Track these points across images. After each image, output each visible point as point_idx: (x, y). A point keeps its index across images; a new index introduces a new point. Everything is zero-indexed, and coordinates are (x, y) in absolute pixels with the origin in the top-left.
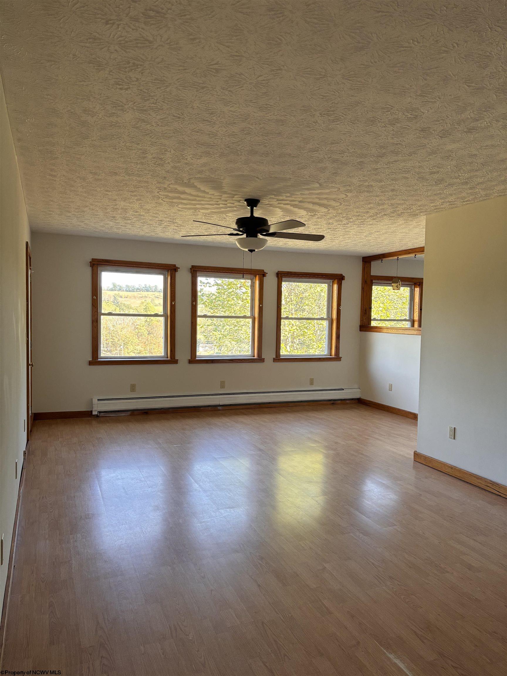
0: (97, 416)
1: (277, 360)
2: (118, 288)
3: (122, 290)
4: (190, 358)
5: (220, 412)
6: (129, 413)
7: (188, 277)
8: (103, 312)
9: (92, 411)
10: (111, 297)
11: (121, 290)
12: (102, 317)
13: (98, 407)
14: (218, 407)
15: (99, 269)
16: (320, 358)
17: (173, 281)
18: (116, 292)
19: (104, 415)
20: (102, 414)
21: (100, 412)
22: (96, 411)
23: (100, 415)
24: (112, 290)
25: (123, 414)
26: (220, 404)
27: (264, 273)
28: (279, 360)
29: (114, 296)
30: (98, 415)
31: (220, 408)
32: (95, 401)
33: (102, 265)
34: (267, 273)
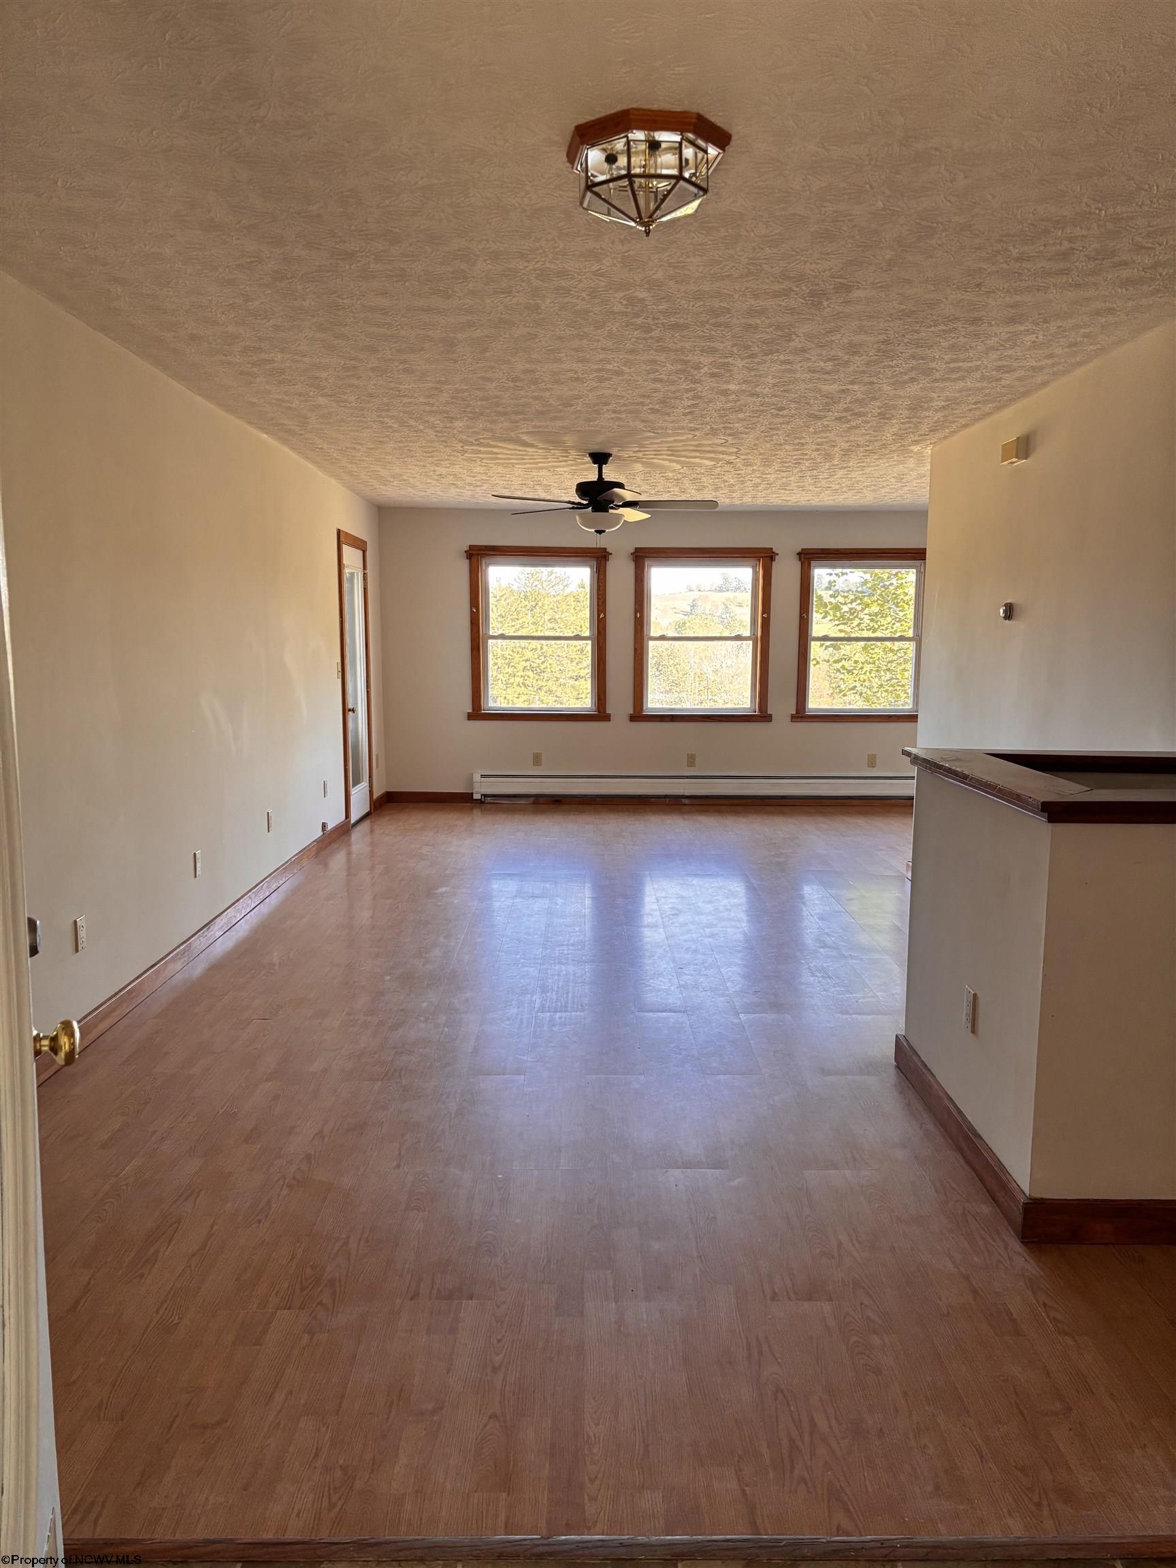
0: (480, 802)
1: (797, 717)
2: (734, 584)
3: (743, 589)
4: (632, 712)
5: (685, 807)
6: (531, 800)
7: (629, 568)
8: (491, 633)
9: (472, 793)
10: (717, 607)
11: (739, 588)
12: (491, 642)
13: (481, 788)
14: (683, 800)
15: (484, 562)
16: (890, 716)
17: (601, 577)
18: (730, 595)
19: (492, 801)
20: (489, 798)
21: (485, 796)
22: (477, 793)
23: (486, 801)
24: (721, 590)
25: (522, 802)
26: (686, 794)
27: (771, 554)
28: (802, 717)
29: (723, 603)
30: (483, 800)
31: (686, 801)
32: (477, 777)
33: (487, 555)
34: (778, 554)
